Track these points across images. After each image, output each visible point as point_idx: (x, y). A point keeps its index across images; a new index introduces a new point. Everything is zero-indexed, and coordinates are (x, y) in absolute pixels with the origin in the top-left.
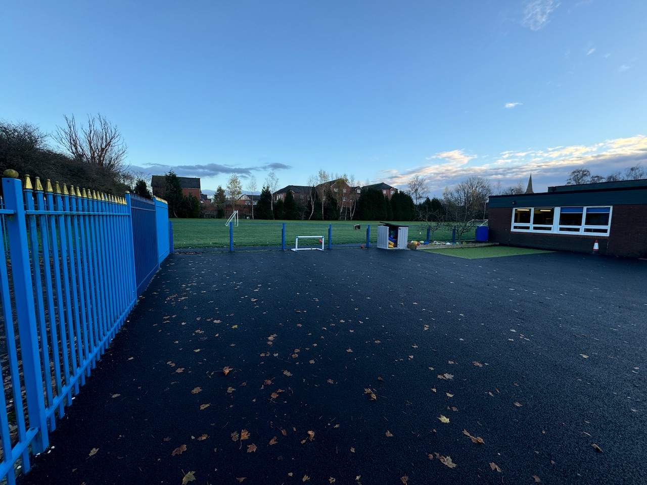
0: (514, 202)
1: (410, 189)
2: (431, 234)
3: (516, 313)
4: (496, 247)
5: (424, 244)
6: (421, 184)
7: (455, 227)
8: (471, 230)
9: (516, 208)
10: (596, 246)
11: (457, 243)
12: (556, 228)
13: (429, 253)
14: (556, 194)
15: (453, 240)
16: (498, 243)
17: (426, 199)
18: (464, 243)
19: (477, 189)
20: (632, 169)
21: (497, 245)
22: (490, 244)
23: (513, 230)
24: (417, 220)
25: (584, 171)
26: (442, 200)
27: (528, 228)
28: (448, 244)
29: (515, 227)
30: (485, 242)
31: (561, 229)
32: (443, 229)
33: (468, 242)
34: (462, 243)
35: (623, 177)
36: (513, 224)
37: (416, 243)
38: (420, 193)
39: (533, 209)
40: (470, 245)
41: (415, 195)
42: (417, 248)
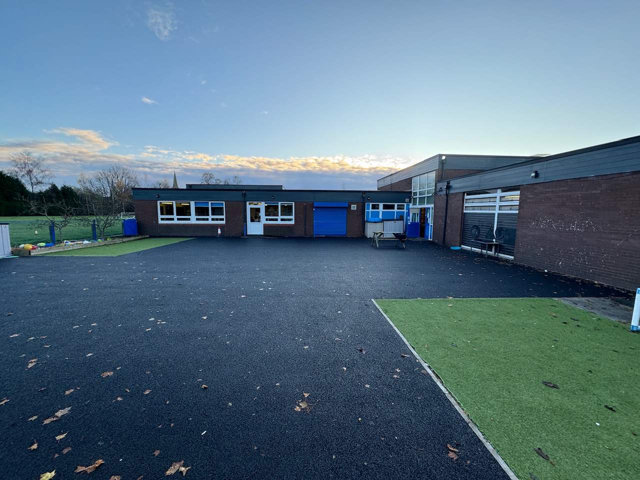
0: (158, 195)
1: (16, 169)
2: (57, 231)
3: (157, 301)
4: (146, 240)
5: (45, 247)
6: (36, 164)
7: (94, 221)
8: (115, 224)
9: (161, 201)
10: (219, 232)
11: (99, 240)
12: (193, 219)
13: (55, 257)
14: (193, 190)
15: (94, 237)
16: (148, 236)
17: (50, 186)
18: (109, 239)
19: (124, 179)
20: (235, 177)
21: (147, 238)
22: (139, 237)
23: (160, 222)
24: (27, 215)
25: (210, 175)
26: (79, 190)
27: (173, 219)
28: (86, 242)
29: (162, 220)
30: (135, 236)
31: (197, 219)
32: (75, 225)
33: (113, 238)
34: (106, 239)
35: (231, 182)
36: (160, 216)
37: (30, 246)
38: (38, 177)
39: (174, 202)
40: (117, 241)
41: (28, 179)
42: (32, 254)
